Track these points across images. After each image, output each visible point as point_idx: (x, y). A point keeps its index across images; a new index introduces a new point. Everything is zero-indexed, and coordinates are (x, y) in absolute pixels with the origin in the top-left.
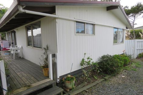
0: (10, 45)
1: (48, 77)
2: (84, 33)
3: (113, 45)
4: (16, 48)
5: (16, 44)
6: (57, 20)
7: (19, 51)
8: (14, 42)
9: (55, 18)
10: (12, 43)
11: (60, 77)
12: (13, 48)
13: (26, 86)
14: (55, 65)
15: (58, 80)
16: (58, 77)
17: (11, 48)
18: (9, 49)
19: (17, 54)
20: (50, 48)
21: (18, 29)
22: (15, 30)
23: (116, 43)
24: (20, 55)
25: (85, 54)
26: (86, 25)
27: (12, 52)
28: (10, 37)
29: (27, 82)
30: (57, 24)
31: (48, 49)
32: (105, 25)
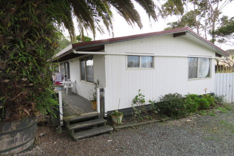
0: (62, 78)
1: (96, 110)
2: (139, 67)
3: (188, 80)
4: (69, 82)
5: (69, 78)
6: (106, 57)
7: (72, 86)
8: (67, 74)
9: (104, 55)
10: (65, 76)
11: (108, 112)
12: (66, 82)
13: (76, 114)
14: (102, 99)
15: (106, 115)
16: (106, 112)
17: (64, 82)
18: (61, 84)
19: (70, 89)
20: (100, 83)
21: (71, 61)
22: (69, 61)
23: (196, 77)
24: (74, 91)
25: (139, 90)
26: (140, 58)
27: (65, 87)
28: (63, 67)
29: (77, 113)
30: (106, 60)
31: (98, 84)
32: (169, 55)
